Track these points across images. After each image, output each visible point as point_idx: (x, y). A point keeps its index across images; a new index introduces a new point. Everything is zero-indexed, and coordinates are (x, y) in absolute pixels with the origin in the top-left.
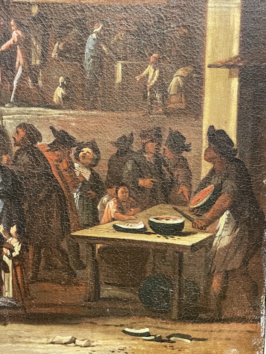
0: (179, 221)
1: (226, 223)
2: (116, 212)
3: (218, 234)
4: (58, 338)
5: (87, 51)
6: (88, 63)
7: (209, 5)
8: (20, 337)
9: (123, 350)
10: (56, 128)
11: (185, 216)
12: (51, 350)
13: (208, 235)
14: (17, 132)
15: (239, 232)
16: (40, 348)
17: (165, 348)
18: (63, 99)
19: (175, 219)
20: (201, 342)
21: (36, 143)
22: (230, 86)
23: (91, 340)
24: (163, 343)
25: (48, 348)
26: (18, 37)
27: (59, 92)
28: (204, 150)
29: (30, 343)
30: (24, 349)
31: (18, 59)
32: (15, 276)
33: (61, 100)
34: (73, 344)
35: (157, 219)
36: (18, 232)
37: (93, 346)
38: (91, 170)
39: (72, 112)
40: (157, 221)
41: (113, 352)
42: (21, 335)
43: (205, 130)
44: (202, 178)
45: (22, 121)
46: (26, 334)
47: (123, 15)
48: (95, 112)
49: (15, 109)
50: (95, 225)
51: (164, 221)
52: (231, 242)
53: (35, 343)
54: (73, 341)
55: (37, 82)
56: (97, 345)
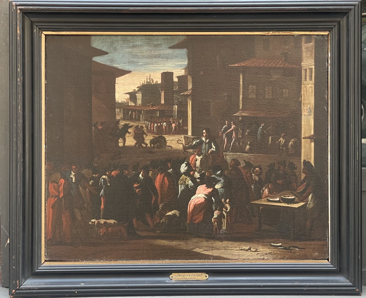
0: (293, 197)
1: (311, 198)
2: (268, 194)
3: (309, 202)
4: (244, 247)
5: (258, 132)
6: (259, 137)
7: (302, 117)
8: (228, 247)
9: (270, 253)
10: (246, 161)
11: (295, 195)
12: (240, 253)
13: (305, 203)
14: (231, 162)
15: (317, 202)
16: (236, 252)
17: (288, 253)
18: (249, 150)
19: (291, 197)
20: (303, 250)
21: (238, 166)
22: (311, 145)
23: (257, 248)
24: (287, 250)
25: (239, 252)
26: (234, 128)
27: (248, 147)
28: (302, 169)
29: (232, 250)
30: (229, 253)
31: (233, 136)
32: (227, 220)
33: (248, 150)
34: (250, 251)
35: (284, 196)
36: (229, 202)
37: (258, 251)
38: (259, 176)
39: (252, 154)
40: (284, 197)
41: (266, 254)
42: (229, 246)
43: (302, 161)
44: (302, 180)
45: (233, 158)
46: (231, 246)
47: (271, 120)
48: (261, 155)
49: (231, 153)
50: (260, 199)
51: (287, 197)
52: (314, 206)
53: (234, 250)
54: (250, 249)
55: (240, 143)
56: (260, 251)
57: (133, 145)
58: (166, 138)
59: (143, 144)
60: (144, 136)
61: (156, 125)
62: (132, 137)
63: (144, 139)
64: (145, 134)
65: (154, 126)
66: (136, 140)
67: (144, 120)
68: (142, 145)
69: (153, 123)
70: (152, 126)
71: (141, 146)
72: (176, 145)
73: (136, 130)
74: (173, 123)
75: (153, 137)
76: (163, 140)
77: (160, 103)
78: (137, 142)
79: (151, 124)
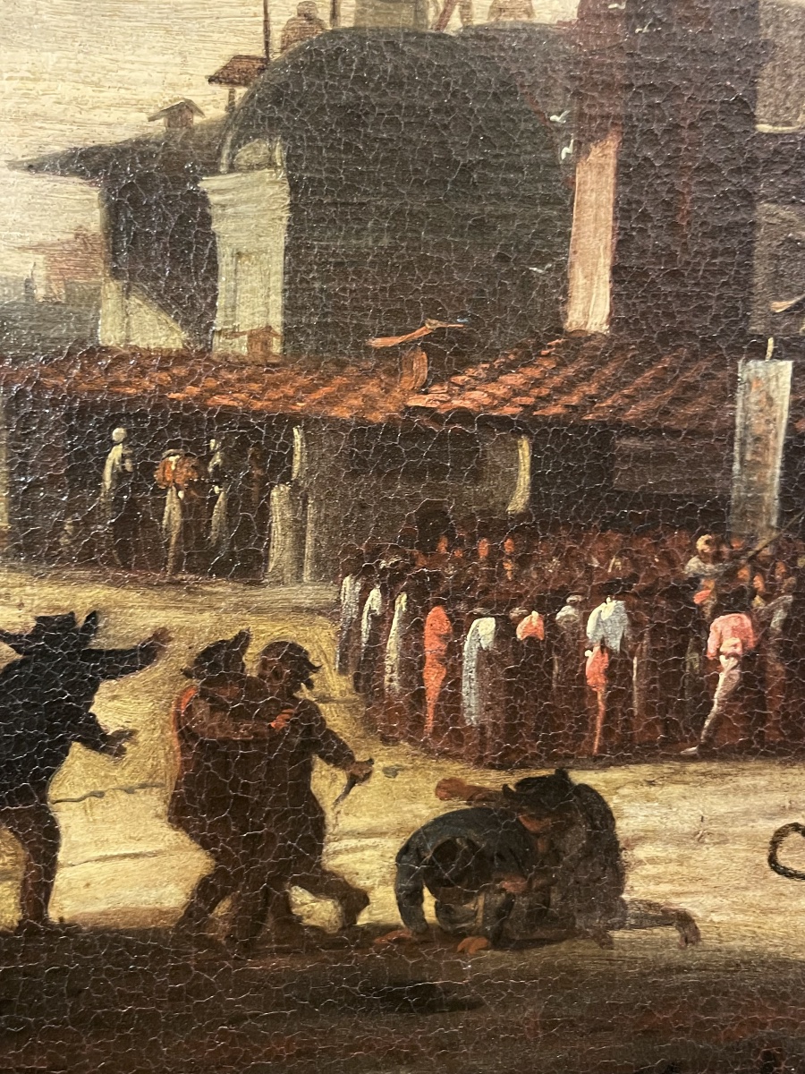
57: (162, 913)
58: (613, 802)
59: (301, 899)
60: (325, 781)
61: (484, 629)
62: (154, 803)
63: (319, 826)
64: (340, 756)
65: (454, 650)
66: (205, 844)
67: (317, 559)
68: (286, 904)
69: (448, 601)
70: (433, 646)
71: (270, 923)
72: (754, 895)
73: (202, 710)
74: (717, 612)
75: (449, 789)
76: (576, 839)
77: (560, 330)
78: (218, 873)
79: (414, 626)
